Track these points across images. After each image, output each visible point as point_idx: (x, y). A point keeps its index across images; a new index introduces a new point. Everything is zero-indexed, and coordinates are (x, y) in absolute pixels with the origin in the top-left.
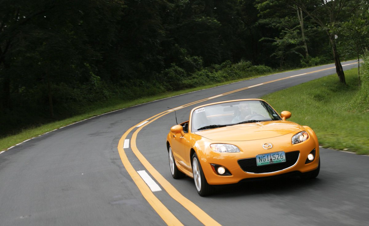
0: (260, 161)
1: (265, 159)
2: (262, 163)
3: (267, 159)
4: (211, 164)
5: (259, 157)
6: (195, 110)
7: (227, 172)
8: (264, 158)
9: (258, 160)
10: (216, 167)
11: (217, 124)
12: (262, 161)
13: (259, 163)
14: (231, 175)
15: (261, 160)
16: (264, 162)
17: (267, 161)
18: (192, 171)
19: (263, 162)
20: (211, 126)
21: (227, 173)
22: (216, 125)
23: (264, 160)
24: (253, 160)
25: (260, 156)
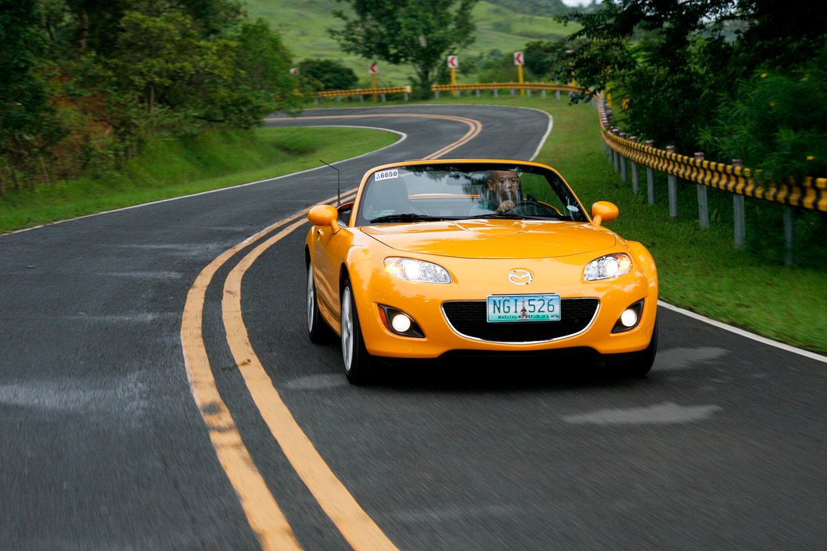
0: (494, 312)
1: (509, 307)
2: (499, 317)
3: (513, 309)
4: (379, 305)
5: (494, 301)
6: (374, 173)
7: (415, 330)
8: (506, 306)
9: (490, 309)
10: (390, 313)
12: (499, 312)
13: (493, 315)
14: (424, 337)
15: (499, 309)
16: (504, 314)
17: (512, 313)
18: (340, 318)
19: (502, 314)
21: (415, 332)
23: (507, 310)
24: (481, 307)
25: (497, 299)
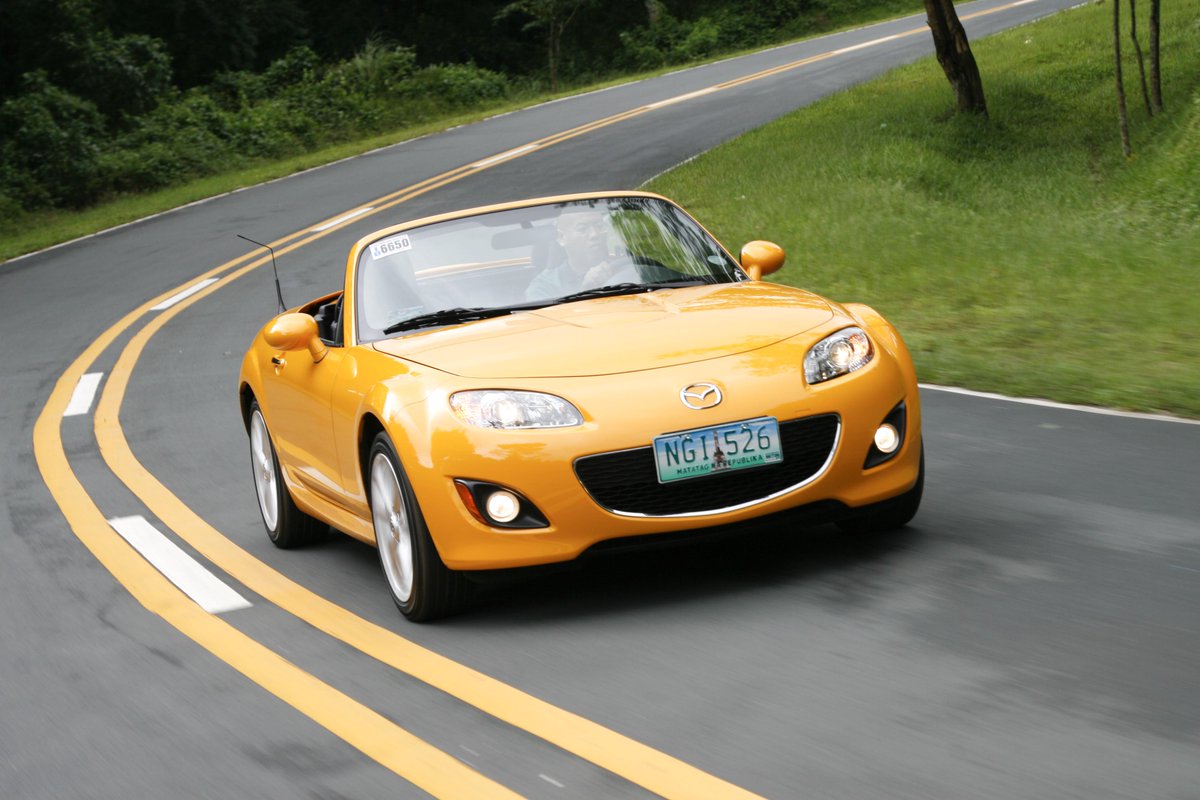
0: (669, 464)
1: (692, 452)
2: (679, 471)
3: (700, 455)
4: (455, 479)
5: (667, 445)
6: (367, 246)
7: (530, 514)
8: (688, 450)
9: (661, 459)
10: (478, 493)
11: (469, 304)
12: (677, 462)
13: (667, 470)
14: (548, 525)
15: (676, 458)
16: (688, 465)
17: (699, 462)
18: (370, 510)
19: (683, 465)
20: (442, 313)
21: (529, 519)
22: (465, 311)
23: (690, 457)
24: (643, 458)
25: (671, 441)
